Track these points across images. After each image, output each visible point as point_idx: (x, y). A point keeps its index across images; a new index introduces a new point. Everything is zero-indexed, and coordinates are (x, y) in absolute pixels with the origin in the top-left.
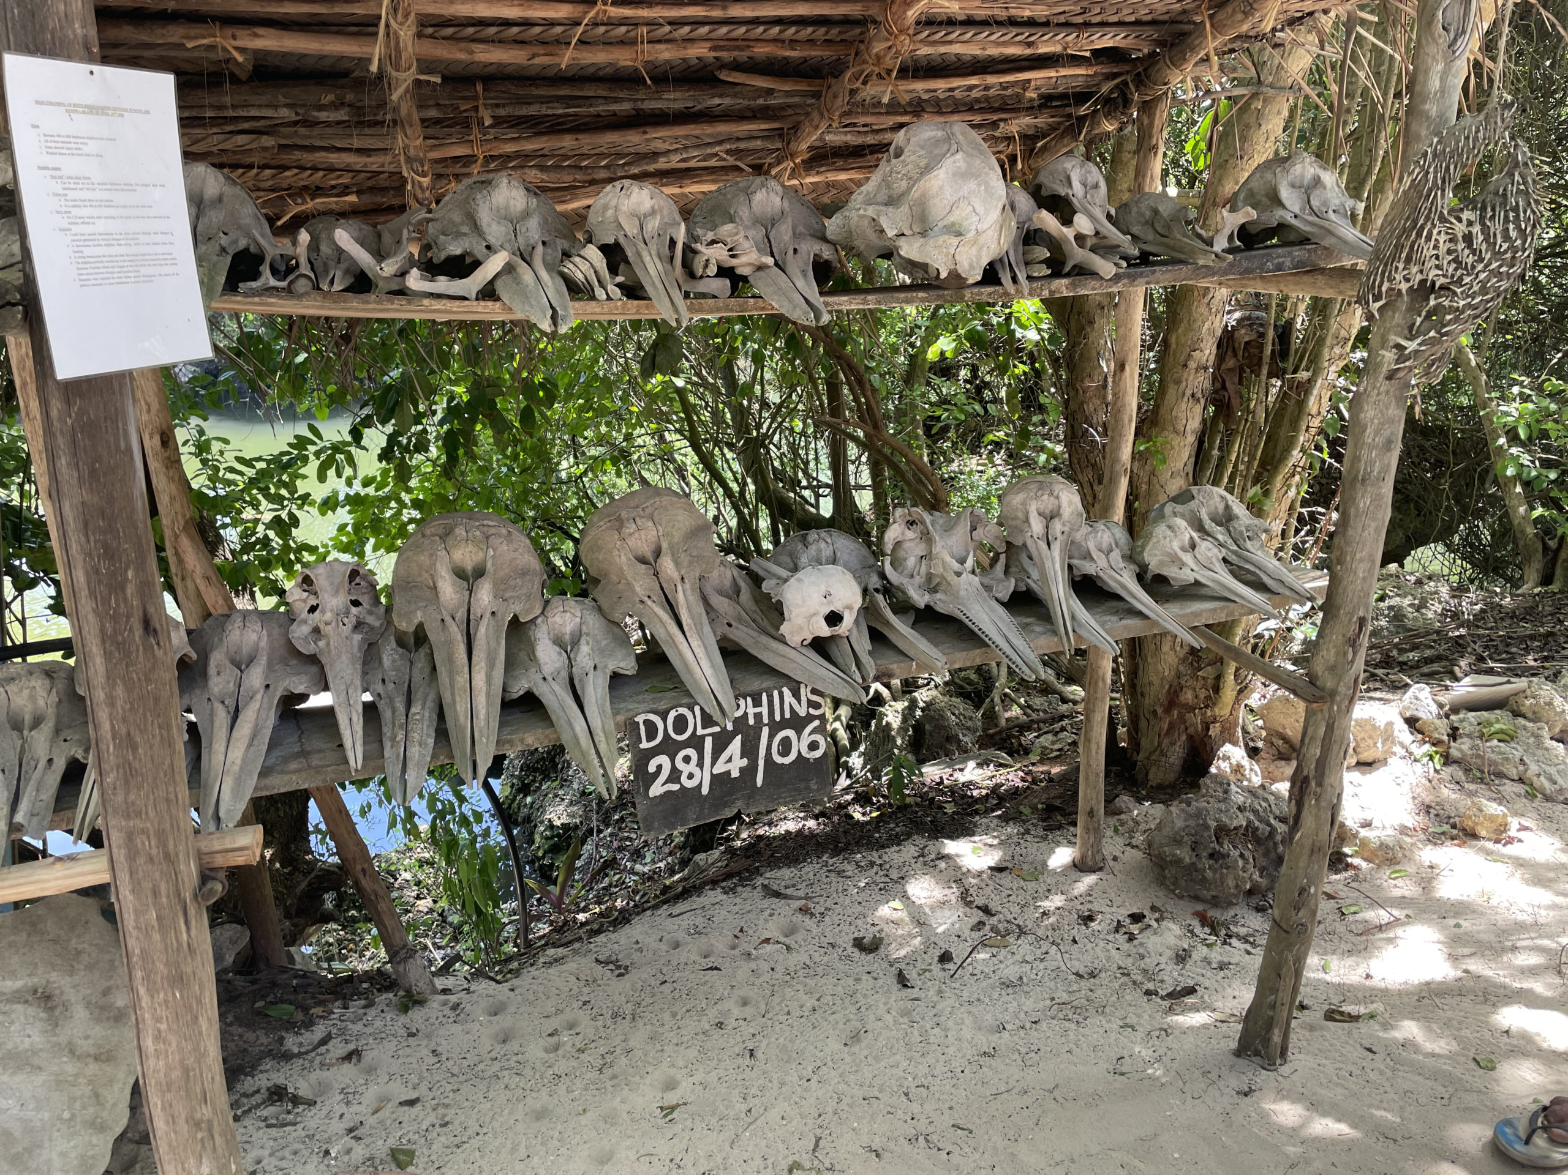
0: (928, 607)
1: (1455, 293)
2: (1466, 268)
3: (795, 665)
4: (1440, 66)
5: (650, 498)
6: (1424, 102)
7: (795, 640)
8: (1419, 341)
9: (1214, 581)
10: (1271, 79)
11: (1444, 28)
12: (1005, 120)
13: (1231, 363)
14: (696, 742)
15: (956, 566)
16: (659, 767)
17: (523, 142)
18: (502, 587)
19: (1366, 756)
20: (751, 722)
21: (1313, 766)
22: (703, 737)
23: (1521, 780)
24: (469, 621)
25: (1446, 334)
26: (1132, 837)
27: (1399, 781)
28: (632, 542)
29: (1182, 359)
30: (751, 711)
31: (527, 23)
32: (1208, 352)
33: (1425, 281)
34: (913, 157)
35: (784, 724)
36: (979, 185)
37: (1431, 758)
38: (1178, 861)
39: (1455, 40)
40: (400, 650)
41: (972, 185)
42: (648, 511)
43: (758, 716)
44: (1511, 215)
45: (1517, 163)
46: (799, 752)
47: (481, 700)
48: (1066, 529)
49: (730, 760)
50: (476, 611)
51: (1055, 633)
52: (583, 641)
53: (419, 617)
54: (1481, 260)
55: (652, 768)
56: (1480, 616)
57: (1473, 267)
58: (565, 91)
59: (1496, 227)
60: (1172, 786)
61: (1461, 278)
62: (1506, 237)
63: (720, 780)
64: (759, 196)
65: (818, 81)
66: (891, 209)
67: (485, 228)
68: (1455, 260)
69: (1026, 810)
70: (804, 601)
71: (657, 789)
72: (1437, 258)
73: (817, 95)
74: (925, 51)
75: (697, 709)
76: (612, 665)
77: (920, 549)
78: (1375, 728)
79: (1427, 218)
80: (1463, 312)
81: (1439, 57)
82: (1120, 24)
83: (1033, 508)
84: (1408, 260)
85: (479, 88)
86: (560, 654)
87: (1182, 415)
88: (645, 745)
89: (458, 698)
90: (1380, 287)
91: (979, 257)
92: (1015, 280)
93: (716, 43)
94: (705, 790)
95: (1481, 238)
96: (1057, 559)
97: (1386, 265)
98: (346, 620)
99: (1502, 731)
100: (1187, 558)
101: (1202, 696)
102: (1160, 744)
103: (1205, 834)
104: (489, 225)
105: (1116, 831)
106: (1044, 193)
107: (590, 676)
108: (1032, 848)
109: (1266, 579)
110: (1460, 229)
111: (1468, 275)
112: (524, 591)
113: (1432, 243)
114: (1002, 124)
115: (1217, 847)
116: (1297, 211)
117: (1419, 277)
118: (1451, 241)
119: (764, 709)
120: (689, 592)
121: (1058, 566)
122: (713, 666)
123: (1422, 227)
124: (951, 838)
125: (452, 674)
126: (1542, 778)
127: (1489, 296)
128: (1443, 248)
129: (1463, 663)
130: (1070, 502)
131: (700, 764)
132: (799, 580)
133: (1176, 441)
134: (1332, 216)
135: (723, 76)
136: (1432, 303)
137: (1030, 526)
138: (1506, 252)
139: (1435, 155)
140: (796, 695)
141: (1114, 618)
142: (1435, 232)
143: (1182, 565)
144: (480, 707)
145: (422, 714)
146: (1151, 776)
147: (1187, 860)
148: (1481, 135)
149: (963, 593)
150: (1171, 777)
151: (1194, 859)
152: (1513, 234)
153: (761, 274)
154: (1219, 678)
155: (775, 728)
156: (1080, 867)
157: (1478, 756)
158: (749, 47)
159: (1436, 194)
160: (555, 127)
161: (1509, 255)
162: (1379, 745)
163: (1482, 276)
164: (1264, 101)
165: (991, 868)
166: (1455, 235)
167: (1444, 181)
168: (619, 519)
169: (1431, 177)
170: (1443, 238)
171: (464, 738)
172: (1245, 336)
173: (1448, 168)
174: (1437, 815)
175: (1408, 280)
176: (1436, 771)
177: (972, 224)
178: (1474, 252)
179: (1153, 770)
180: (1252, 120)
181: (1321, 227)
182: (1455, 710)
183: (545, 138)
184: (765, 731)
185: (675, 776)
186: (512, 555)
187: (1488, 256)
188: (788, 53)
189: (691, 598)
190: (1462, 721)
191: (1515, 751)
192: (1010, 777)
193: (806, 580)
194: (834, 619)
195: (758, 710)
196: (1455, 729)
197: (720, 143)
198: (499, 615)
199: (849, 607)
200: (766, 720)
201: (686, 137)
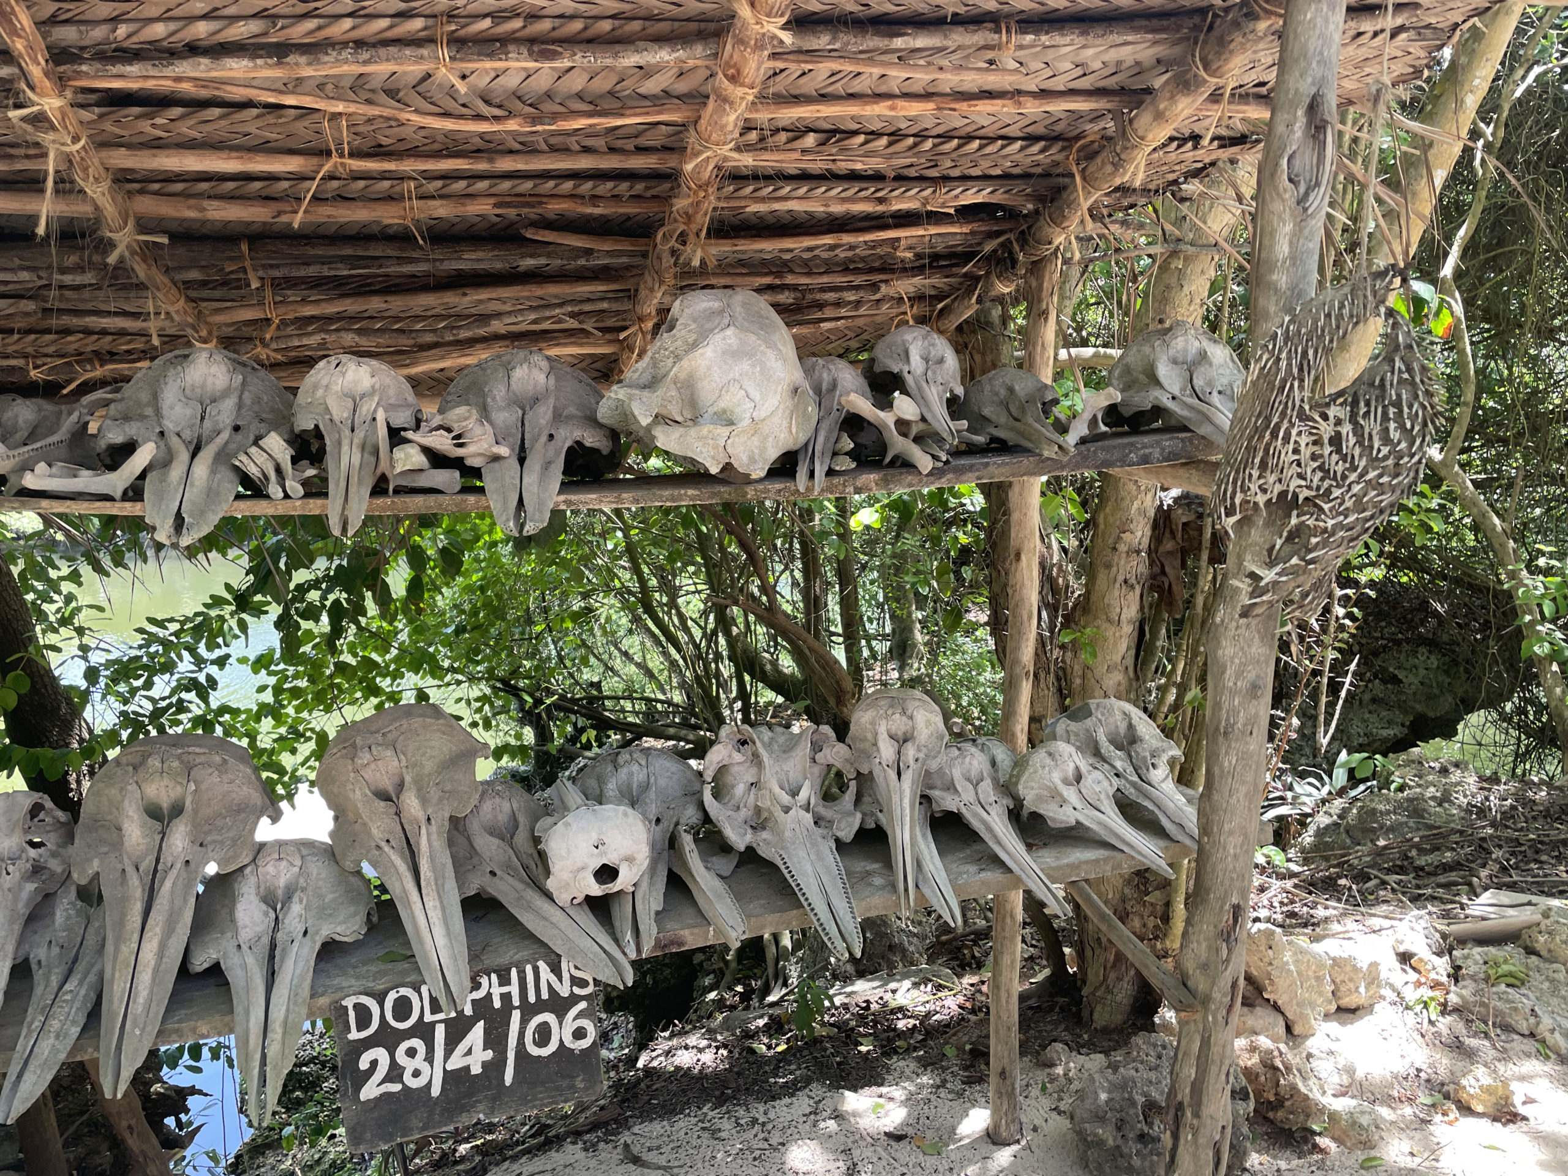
0: (750, 849)
1: (1321, 509)
2: (1335, 478)
3: (556, 932)
4: (1289, 228)
5: (395, 720)
6: (1271, 271)
7: (563, 898)
8: (1278, 569)
9: (1099, 823)
10: (1191, 236)
11: (1291, 180)
12: (886, 281)
13: (1169, 545)
14: (424, 1031)
15: (786, 799)
16: (374, 1064)
17: (324, 305)
18: (206, 828)
19: (1348, 1001)
20: (497, 1004)
21: (1188, 1091)
22: (433, 1025)
23: (1532, 1035)
24: (155, 871)
25: (1312, 561)
26: (1060, 1099)
27: (1385, 1035)
28: (368, 774)
29: (1110, 541)
30: (497, 991)
31: (248, 177)
32: (1140, 533)
33: (1286, 492)
34: (683, 331)
35: (541, 1006)
36: (753, 366)
37: (1426, 1006)
38: (1100, 1143)
39: (1307, 194)
40: (79, 903)
41: (745, 366)
42: (390, 737)
43: (506, 998)
44: (1392, 411)
45: (1398, 346)
46: (561, 1040)
47: (145, 978)
48: (921, 755)
49: (469, 1052)
50: (167, 858)
51: (893, 887)
52: (296, 899)
53: (95, 865)
54: (1354, 468)
55: (364, 1064)
56: (1508, 815)
57: (1344, 477)
58: (348, 251)
59: (1371, 426)
60: (1119, 1030)
61: (1328, 491)
62: (1386, 440)
63: (455, 1079)
64: (519, 373)
65: (642, 241)
66: (646, 393)
67: (165, 412)
68: (1321, 468)
69: (950, 1051)
70: (569, 851)
71: (370, 1091)
72: (1299, 465)
73: (645, 255)
74: (754, 208)
75: (424, 989)
76: (326, 931)
77: (750, 776)
78: (1355, 969)
79: (1283, 415)
80: (1333, 534)
81: (1287, 216)
82: (985, 177)
83: (882, 729)
84: (1263, 466)
85: (244, 247)
86: (266, 914)
87: (1115, 603)
88: (354, 1035)
89: (117, 975)
90: (1232, 498)
91: (763, 450)
92: (812, 475)
93: (500, 199)
94: (436, 1091)
95: (1352, 440)
96: (907, 793)
97: (1237, 472)
98: (11, 868)
99: (1511, 975)
100: (1070, 794)
101: (1151, 925)
102: (1105, 979)
103: (1132, 1111)
104: (172, 408)
105: (1044, 1089)
106: (877, 369)
107: (296, 944)
108: (944, 1105)
109: (1164, 822)
110: (1326, 430)
111: (1338, 486)
112: (230, 834)
113: (1291, 447)
114: (883, 287)
115: (1146, 1129)
116: (1177, 393)
117: (1278, 488)
118: (1315, 443)
119: (514, 989)
120: (434, 837)
121: (906, 802)
122: (448, 933)
123: (1278, 426)
124: (854, 1089)
125: (119, 940)
126: (1557, 1035)
127: (1368, 514)
128: (1306, 453)
129: (1484, 873)
130: (928, 723)
131: (430, 1059)
132: (567, 825)
133: (1110, 631)
134: (1215, 399)
135: (529, 234)
136: (1294, 521)
137: (878, 750)
138: (1386, 458)
139: (1287, 338)
140: (556, 970)
141: (973, 869)
142: (1294, 432)
143: (1063, 802)
144: (140, 988)
145: (77, 992)
146: (1096, 1016)
147: (1111, 1142)
148: (1346, 311)
149: (788, 834)
150: (1118, 1018)
151: (1120, 1141)
152: (1395, 435)
153: (496, 465)
154: (1168, 904)
155: (528, 1011)
156: (993, 1138)
157: (1483, 1004)
158: (541, 203)
159: (1292, 386)
160: (363, 289)
161: (1390, 462)
162: (1362, 990)
163: (1356, 489)
164: (1185, 260)
165: (888, 1135)
166: (1321, 437)
167: (1301, 369)
168: (354, 746)
169: (1283, 364)
170: (1304, 440)
171: (113, 1028)
172: (1182, 516)
173: (1305, 353)
174: (1428, 1081)
175: (1264, 491)
176: (1431, 1022)
177: (744, 412)
178: (1344, 458)
179: (1099, 1008)
180: (1173, 281)
181: (1199, 412)
182: (1462, 941)
183: (349, 301)
184: (516, 1015)
185: (395, 1073)
186: (226, 787)
187: (1363, 463)
188: (590, 210)
189: (436, 844)
190: (1466, 957)
191: (1523, 999)
192: (947, 1003)
193: (574, 826)
194: (607, 873)
195: (505, 989)
196: (1457, 968)
197: (560, 305)
198: (192, 865)
199: (630, 859)
200: (516, 1002)
201: (528, 298)
